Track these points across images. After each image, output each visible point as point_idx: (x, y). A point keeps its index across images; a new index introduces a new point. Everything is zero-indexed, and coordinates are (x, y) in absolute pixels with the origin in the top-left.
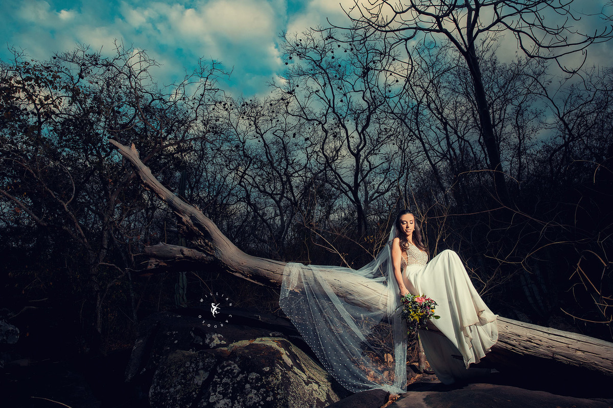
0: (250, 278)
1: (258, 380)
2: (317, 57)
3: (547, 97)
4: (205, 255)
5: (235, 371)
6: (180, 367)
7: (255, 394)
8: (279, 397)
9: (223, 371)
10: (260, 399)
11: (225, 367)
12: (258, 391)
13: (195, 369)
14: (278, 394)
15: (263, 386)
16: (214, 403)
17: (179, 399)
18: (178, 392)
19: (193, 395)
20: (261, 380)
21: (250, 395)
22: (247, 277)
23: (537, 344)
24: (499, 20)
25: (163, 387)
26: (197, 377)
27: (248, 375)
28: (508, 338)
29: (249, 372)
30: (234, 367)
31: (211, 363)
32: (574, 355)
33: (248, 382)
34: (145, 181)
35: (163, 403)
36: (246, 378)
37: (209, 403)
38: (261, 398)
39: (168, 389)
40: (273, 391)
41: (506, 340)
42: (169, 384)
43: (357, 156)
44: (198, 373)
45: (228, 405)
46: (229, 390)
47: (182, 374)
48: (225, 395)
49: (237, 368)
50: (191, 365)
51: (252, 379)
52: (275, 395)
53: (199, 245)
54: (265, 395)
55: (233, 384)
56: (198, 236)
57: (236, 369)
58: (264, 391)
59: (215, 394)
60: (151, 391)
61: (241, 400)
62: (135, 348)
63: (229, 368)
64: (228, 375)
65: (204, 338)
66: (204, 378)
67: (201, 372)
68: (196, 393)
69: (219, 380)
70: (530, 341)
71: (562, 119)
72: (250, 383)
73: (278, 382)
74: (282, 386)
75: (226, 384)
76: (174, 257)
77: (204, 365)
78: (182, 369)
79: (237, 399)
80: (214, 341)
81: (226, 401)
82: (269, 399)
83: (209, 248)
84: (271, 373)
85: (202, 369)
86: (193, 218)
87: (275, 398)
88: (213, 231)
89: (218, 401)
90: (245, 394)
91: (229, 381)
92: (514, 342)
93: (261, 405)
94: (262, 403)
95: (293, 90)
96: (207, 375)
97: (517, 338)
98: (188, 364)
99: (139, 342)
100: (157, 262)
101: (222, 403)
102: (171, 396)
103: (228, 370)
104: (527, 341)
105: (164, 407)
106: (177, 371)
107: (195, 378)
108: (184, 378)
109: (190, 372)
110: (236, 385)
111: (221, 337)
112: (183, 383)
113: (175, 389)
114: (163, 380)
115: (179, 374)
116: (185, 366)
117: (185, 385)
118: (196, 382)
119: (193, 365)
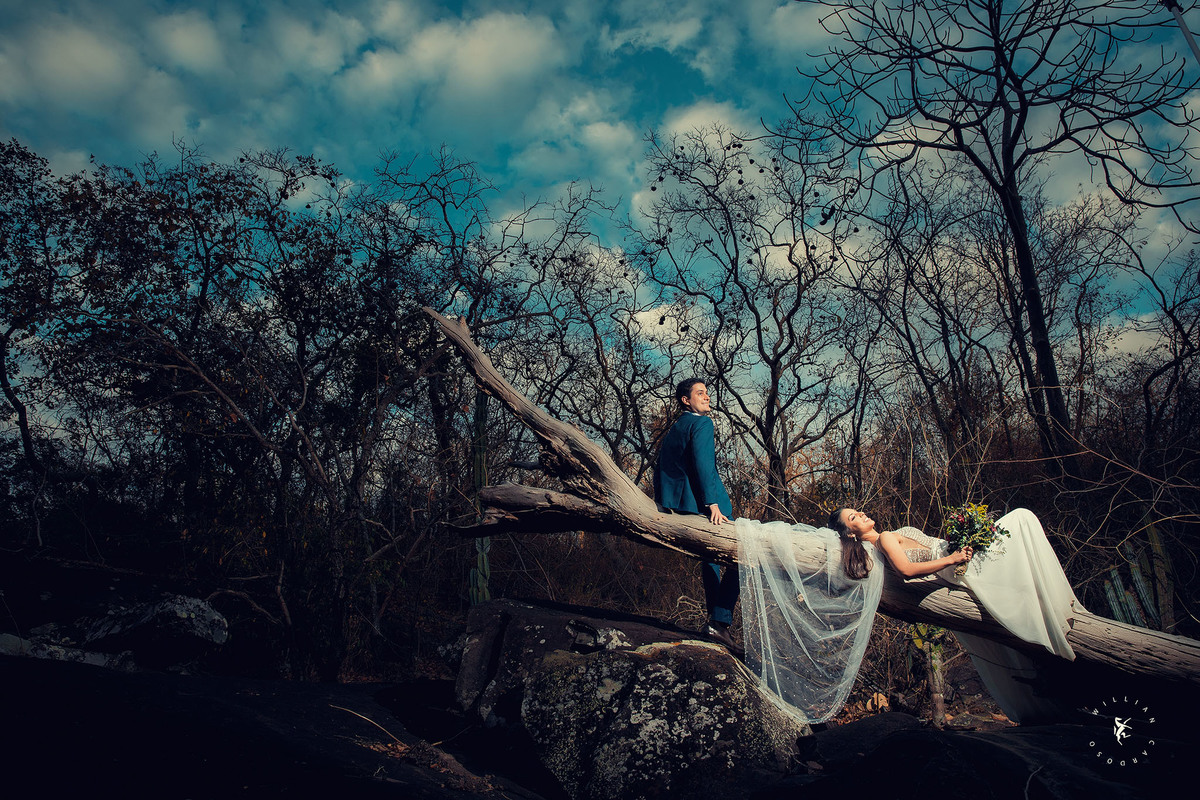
0: (671, 542)
1: (708, 692)
2: (710, 180)
3: (1143, 271)
4: (589, 504)
5: (668, 679)
6: (569, 674)
7: (707, 713)
8: (746, 718)
9: (648, 679)
10: (715, 720)
11: (650, 673)
12: (711, 709)
13: (596, 677)
14: (745, 713)
15: (718, 701)
16: (640, 725)
17: (574, 722)
18: (570, 710)
19: (597, 716)
20: (714, 692)
21: (698, 715)
22: (666, 541)
23: (1160, 658)
24: (1067, 135)
25: (544, 702)
26: (600, 688)
27: (692, 685)
28: (1112, 646)
29: (692, 682)
30: (667, 673)
31: (623, 667)
33: (694, 696)
34: (484, 379)
35: (548, 726)
36: (689, 689)
37: (630, 725)
38: (717, 718)
39: (553, 705)
40: (735, 708)
41: (1109, 651)
42: (554, 698)
43: (775, 366)
44: (602, 683)
45: (663, 728)
46: (663, 707)
47: (574, 684)
48: (656, 714)
49: (672, 674)
50: (587, 670)
51: (700, 691)
52: (739, 716)
53: (579, 488)
54: (722, 715)
55: (669, 697)
56: (578, 472)
57: (670, 676)
58: (721, 709)
59: (639, 712)
60: (524, 708)
62: (466, 650)
63: (658, 674)
64: (658, 685)
65: (595, 635)
66: (614, 690)
67: (607, 681)
68: (602, 713)
69: (643, 691)
70: (1147, 653)
71: (1170, 314)
72: (697, 697)
73: (742, 697)
74: (750, 702)
75: (655, 698)
76: (534, 507)
77: (611, 671)
78: (573, 677)
79: (677, 720)
80: (613, 641)
81: (658, 721)
82: (729, 720)
83: (597, 493)
84: (730, 683)
85: (608, 677)
86: (568, 441)
87: (740, 720)
88: (605, 463)
89: (645, 722)
90: (690, 712)
91: (660, 693)
92: (1122, 655)
93: (718, 729)
94: (719, 726)
95: (665, 238)
96: (618, 686)
97: (1125, 647)
98: (582, 669)
99: (473, 642)
100: (500, 513)
101: (652, 725)
102: (560, 716)
103: (656, 678)
104: (1143, 652)
105: (551, 731)
106: (564, 679)
107: (597, 690)
108: (578, 690)
109: (587, 681)
110: (672, 700)
111: (621, 635)
112: (577, 698)
113: (565, 705)
114: (543, 692)
115: (570, 684)
116: (577, 672)
117: (582, 701)
118: (599, 696)
119: (592, 671)
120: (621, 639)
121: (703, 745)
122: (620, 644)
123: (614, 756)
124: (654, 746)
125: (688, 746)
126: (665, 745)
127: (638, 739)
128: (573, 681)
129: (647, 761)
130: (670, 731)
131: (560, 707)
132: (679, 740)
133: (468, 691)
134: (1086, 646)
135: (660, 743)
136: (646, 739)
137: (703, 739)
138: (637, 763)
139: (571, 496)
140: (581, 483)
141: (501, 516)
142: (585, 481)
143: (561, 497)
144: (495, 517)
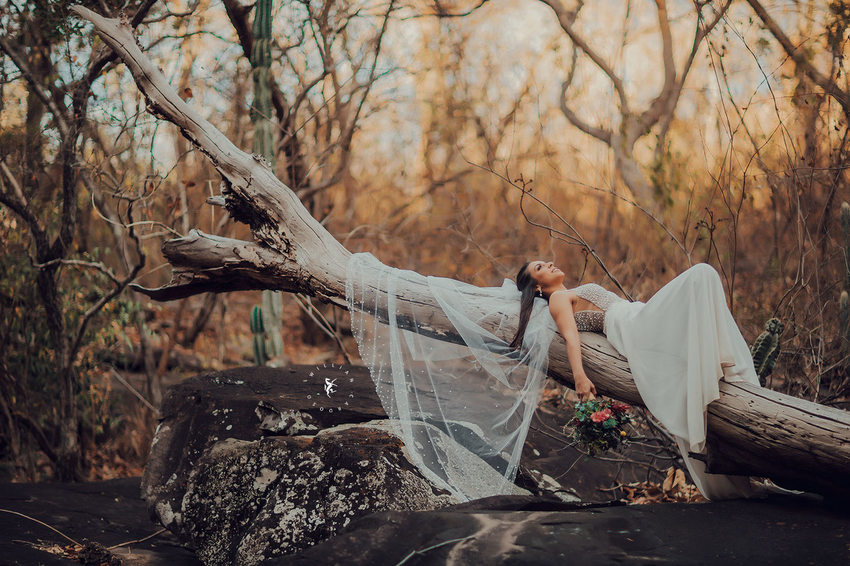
1: (349, 479)
5: (315, 467)
6: (230, 465)
7: (343, 501)
8: (377, 504)
9: (297, 467)
10: (349, 507)
11: (299, 461)
12: (347, 497)
13: (255, 467)
14: (377, 500)
15: (355, 489)
16: (281, 515)
17: (229, 514)
18: (227, 503)
19: (252, 506)
20: (354, 480)
21: (335, 502)
23: (789, 431)
25: (204, 495)
26: (257, 479)
27: (335, 472)
28: (751, 420)
29: (335, 470)
30: (315, 461)
31: (280, 456)
32: (837, 449)
33: (332, 483)
35: (205, 519)
36: (331, 477)
37: (273, 515)
38: (351, 505)
39: (212, 498)
40: (370, 496)
42: (213, 491)
44: (260, 473)
46: (305, 496)
47: (233, 475)
48: (297, 503)
49: (319, 462)
50: (248, 460)
51: (340, 479)
53: (268, 239)
54: (357, 502)
55: (312, 487)
57: (317, 464)
58: (356, 497)
59: (283, 502)
61: (322, 509)
62: (155, 441)
63: (307, 462)
64: (304, 474)
65: (277, 419)
66: (269, 480)
67: (265, 471)
68: (256, 504)
69: (290, 481)
70: (780, 427)
72: (337, 485)
73: (378, 483)
74: (384, 488)
75: (301, 487)
77: (269, 460)
78: (235, 468)
79: (315, 508)
80: (295, 426)
81: (298, 510)
82: (362, 507)
84: (371, 469)
85: (266, 466)
87: (372, 506)
89: (287, 511)
90: (328, 501)
91: (304, 482)
92: (758, 429)
93: (350, 516)
94: (351, 513)
96: (273, 475)
97: (761, 421)
98: (244, 460)
99: (163, 430)
100: (188, 271)
101: (292, 515)
102: (217, 509)
103: (305, 466)
104: (776, 426)
105: (206, 524)
106: (225, 470)
107: (254, 480)
108: (237, 480)
109: (247, 472)
110: (315, 488)
111: (308, 418)
112: (235, 490)
113: (223, 498)
114: (205, 485)
115: (230, 476)
116: (239, 463)
117: (239, 492)
118: (256, 487)
119: (252, 461)
120: (306, 421)
121: (333, 531)
123: (254, 546)
124: (291, 534)
125: (320, 533)
126: (300, 534)
127: (278, 528)
128: (234, 473)
129: (282, 549)
130: (307, 520)
131: (218, 500)
132: (313, 528)
133: (153, 487)
134: (728, 421)
135: (296, 531)
136: (284, 527)
137: (334, 526)
138: (274, 552)
139: (261, 250)
140: (269, 233)
141: (190, 275)
142: (273, 232)
143: (250, 252)
144: (184, 276)
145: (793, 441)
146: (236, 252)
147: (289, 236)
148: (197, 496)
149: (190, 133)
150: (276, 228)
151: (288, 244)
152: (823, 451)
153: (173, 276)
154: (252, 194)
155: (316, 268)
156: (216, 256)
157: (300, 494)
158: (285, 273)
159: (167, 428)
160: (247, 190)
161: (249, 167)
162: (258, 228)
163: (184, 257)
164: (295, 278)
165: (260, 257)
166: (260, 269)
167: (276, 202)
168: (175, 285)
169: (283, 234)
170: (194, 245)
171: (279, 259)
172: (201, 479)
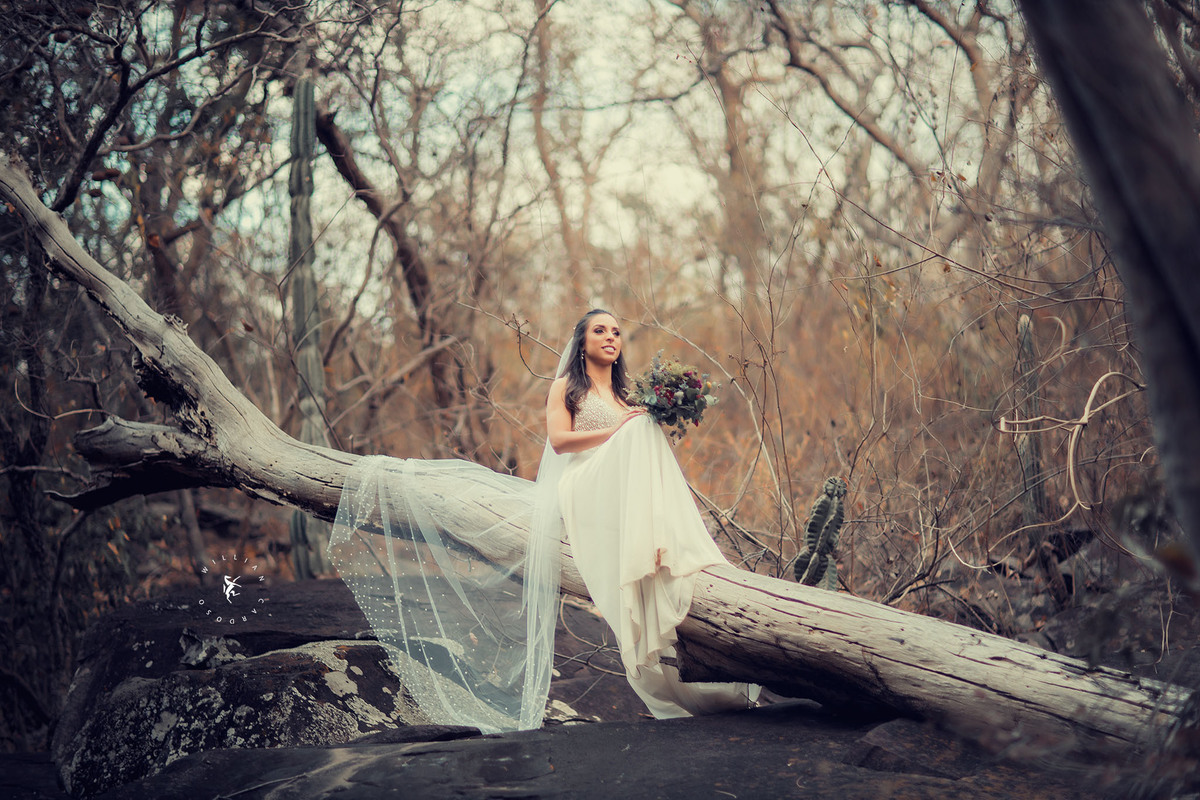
1: (250, 718)
4: (199, 449)
5: (214, 705)
6: (128, 711)
8: (279, 746)
9: (194, 708)
11: (198, 699)
12: (247, 740)
13: (155, 711)
14: (280, 742)
15: (256, 730)
17: (123, 772)
18: (121, 758)
19: (148, 761)
20: (255, 718)
23: (753, 621)
25: (97, 751)
26: (157, 726)
27: (235, 710)
28: (709, 609)
29: (236, 706)
30: (216, 698)
31: (182, 695)
33: (231, 724)
35: (96, 781)
36: (231, 716)
39: (106, 753)
40: (271, 738)
41: (705, 616)
42: (107, 744)
44: (160, 718)
46: (201, 743)
47: (131, 723)
48: (191, 752)
49: (219, 699)
50: (148, 703)
51: (240, 718)
52: (273, 745)
53: (188, 422)
54: (256, 745)
55: (209, 730)
57: (217, 702)
58: (256, 739)
59: (177, 752)
63: (206, 700)
64: (202, 715)
66: (168, 726)
67: (165, 715)
68: (152, 757)
69: (185, 725)
70: (741, 616)
72: (236, 726)
73: (282, 721)
74: (286, 727)
75: (198, 731)
77: (171, 701)
78: (133, 714)
83: (204, 430)
84: (275, 704)
85: (167, 709)
91: (201, 725)
92: (718, 620)
96: (173, 720)
97: (721, 609)
98: (143, 703)
99: (82, 674)
100: (106, 470)
102: (109, 767)
103: (203, 705)
104: (737, 614)
105: (97, 786)
106: (123, 718)
107: (153, 727)
108: (134, 730)
109: (145, 718)
110: (212, 732)
111: (235, 645)
112: (131, 741)
113: (117, 752)
114: (98, 737)
115: (127, 724)
116: (138, 707)
117: (135, 744)
118: (153, 737)
119: (152, 704)
120: (233, 650)
122: (229, 657)
128: (131, 720)
139: (182, 436)
140: (189, 414)
141: (109, 474)
142: (192, 412)
143: (169, 439)
144: (103, 477)
145: (757, 632)
146: (154, 441)
147: (208, 415)
148: (89, 752)
149: (96, 294)
150: (196, 408)
151: (208, 427)
152: (791, 642)
153: (89, 477)
154: (167, 365)
155: (238, 455)
156: (133, 449)
157: (196, 741)
158: (208, 463)
159: (87, 671)
160: (161, 361)
161: (160, 331)
162: (177, 409)
163: (99, 452)
164: (219, 469)
165: (180, 445)
166: (181, 460)
167: (191, 375)
168: (93, 488)
169: (203, 413)
170: (108, 436)
171: (201, 448)
172: (95, 732)
